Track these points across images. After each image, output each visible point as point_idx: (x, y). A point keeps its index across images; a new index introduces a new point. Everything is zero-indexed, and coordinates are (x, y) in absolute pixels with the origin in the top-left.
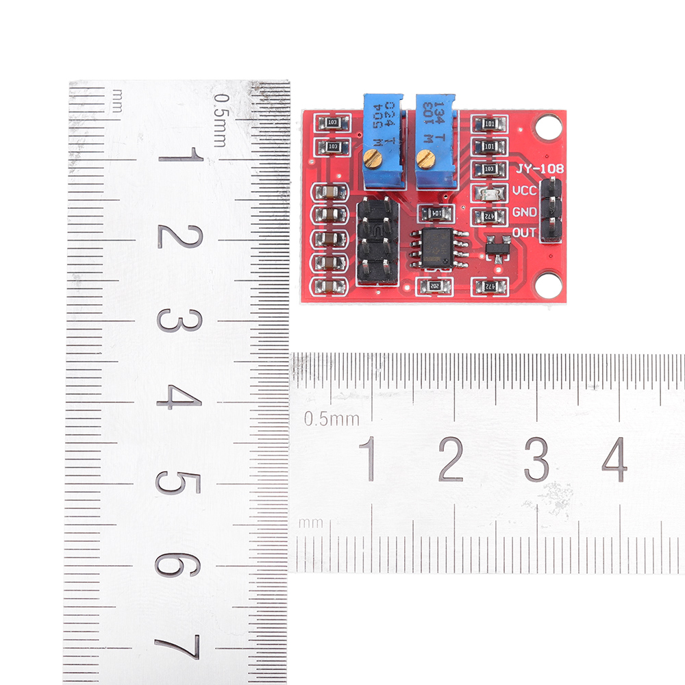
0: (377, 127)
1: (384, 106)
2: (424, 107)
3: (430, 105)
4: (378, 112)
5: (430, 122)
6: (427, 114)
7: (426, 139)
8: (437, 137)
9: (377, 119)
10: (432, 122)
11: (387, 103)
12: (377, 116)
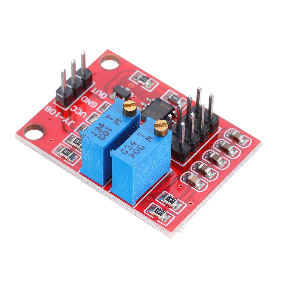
0: (143, 147)
1: (128, 154)
2: (104, 138)
3: (100, 137)
4: (134, 153)
5: (108, 129)
6: (106, 134)
7: (119, 122)
8: (112, 119)
9: (139, 151)
10: (107, 128)
11: (124, 154)
12: (137, 152)
